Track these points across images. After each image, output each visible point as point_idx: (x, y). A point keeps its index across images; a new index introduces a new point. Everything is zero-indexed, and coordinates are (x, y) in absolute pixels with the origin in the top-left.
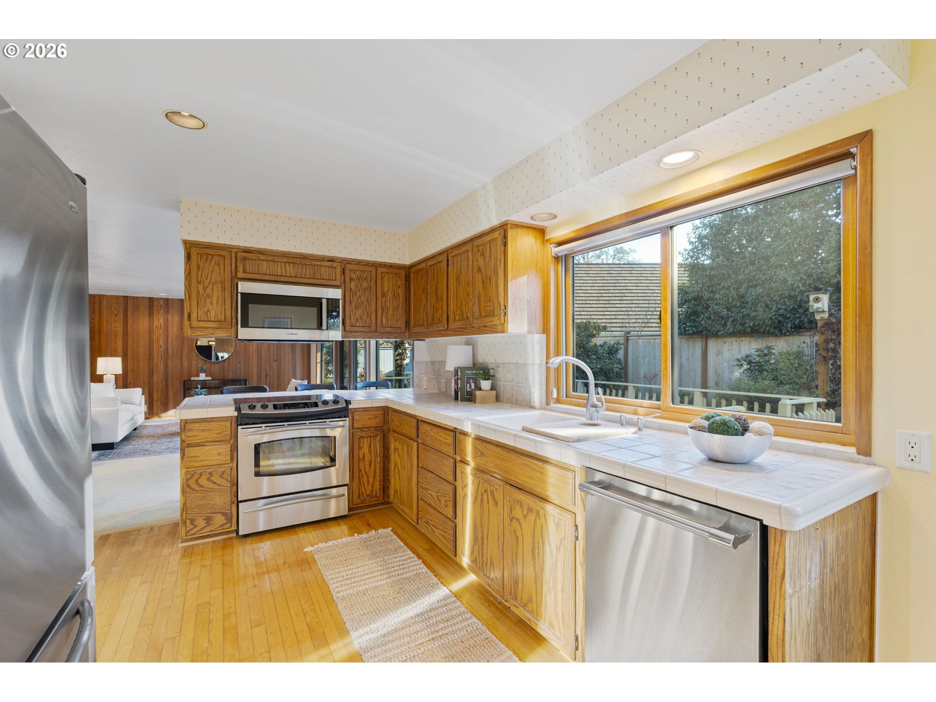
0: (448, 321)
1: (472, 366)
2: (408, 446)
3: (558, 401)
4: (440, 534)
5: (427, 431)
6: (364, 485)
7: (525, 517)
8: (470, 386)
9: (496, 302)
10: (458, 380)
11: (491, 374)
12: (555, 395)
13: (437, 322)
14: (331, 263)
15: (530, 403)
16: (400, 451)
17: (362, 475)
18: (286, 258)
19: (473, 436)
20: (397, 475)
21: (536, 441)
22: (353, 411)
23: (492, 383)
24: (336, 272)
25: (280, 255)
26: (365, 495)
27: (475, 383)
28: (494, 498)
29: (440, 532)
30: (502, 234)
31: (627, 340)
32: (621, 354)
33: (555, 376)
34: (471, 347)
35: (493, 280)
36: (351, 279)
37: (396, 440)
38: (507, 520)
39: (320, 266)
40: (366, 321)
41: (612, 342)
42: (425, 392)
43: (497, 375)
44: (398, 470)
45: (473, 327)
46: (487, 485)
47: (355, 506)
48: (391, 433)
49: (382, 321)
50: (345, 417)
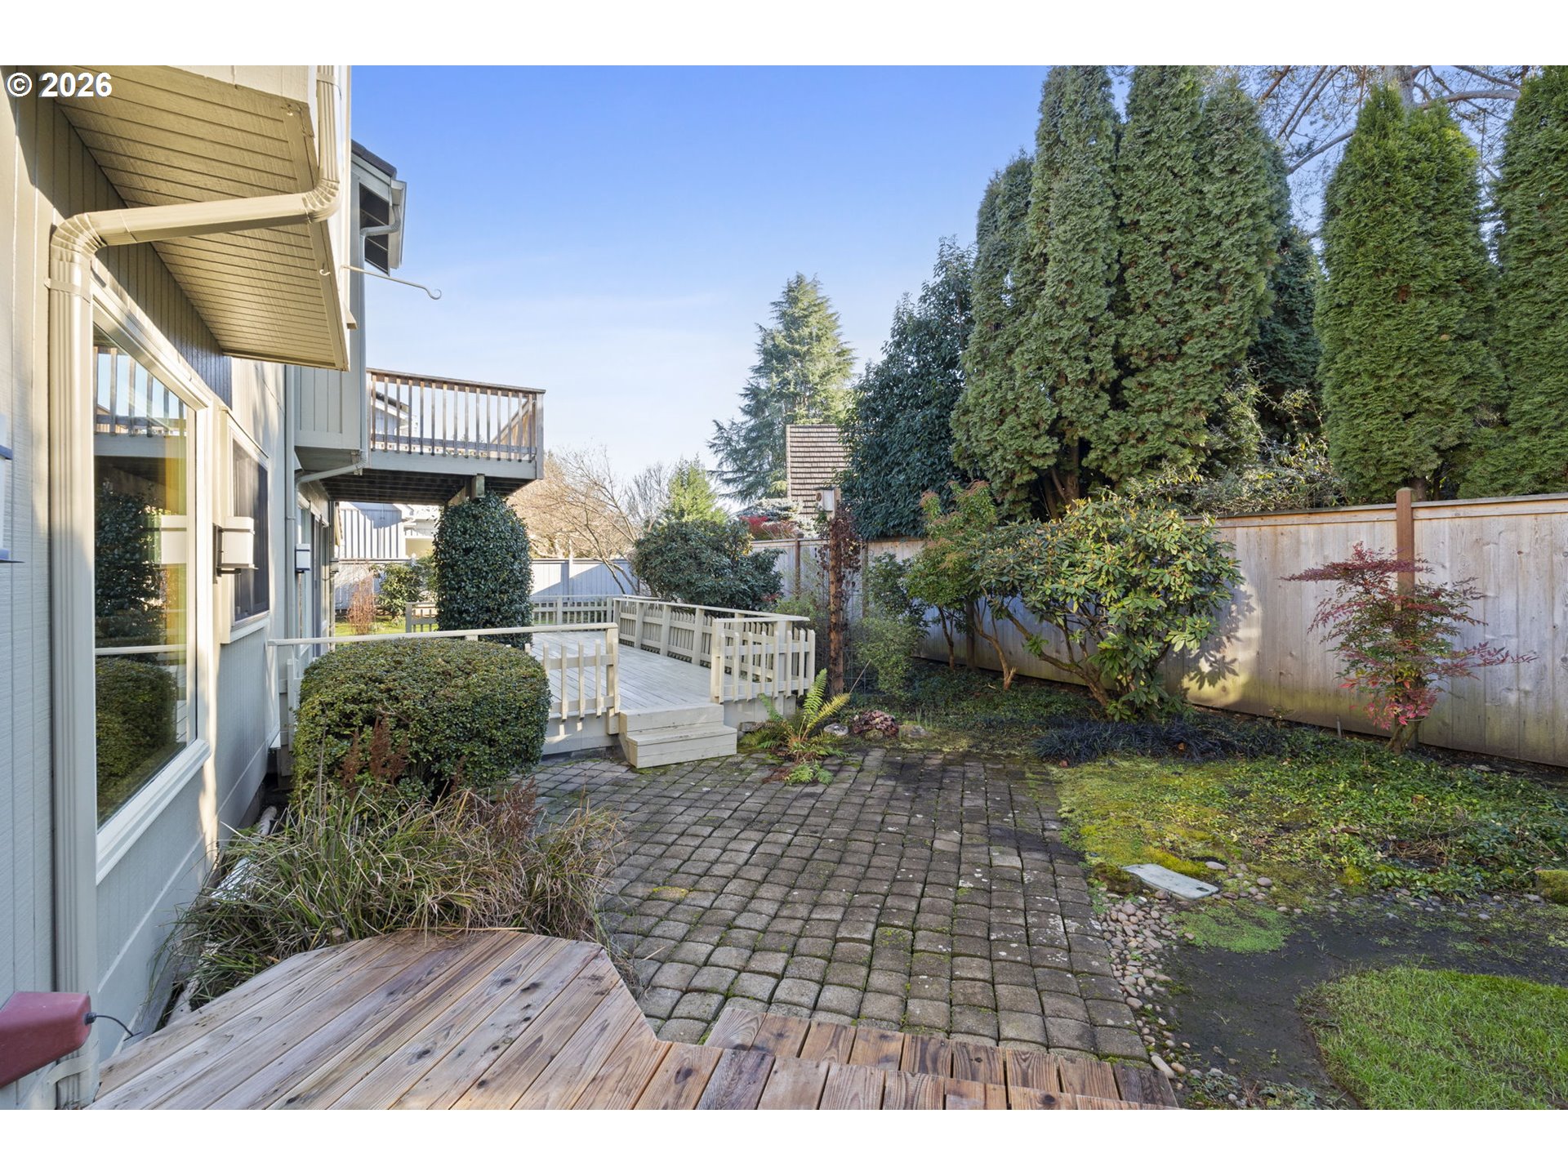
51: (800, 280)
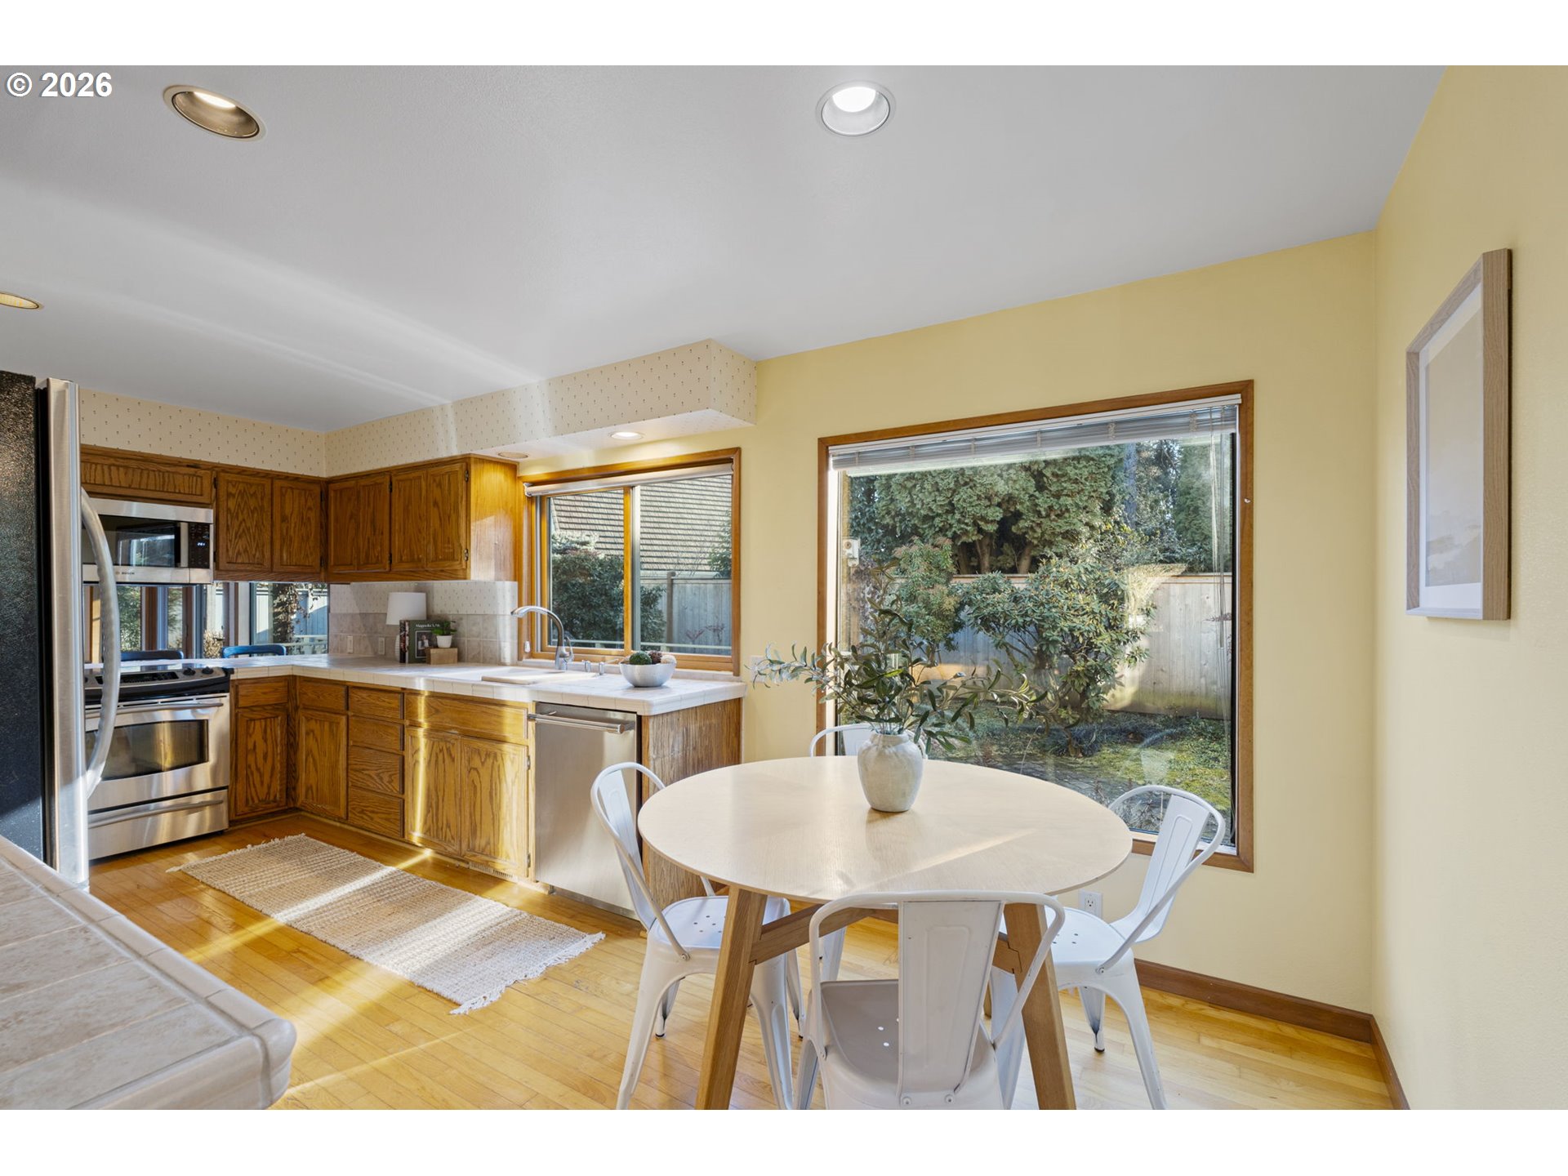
0: (391, 562)
1: (425, 618)
2: (331, 724)
3: (532, 655)
4: (382, 818)
5: (363, 698)
6: (255, 787)
7: (483, 763)
8: (423, 644)
9: (456, 544)
10: (405, 636)
11: (452, 628)
12: (528, 649)
13: (374, 560)
14: (193, 470)
15: (500, 659)
16: (317, 733)
17: (252, 774)
18: (112, 459)
19: (426, 694)
20: (311, 766)
21: (493, 687)
22: (236, 683)
23: (452, 640)
24: (202, 484)
25: (99, 453)
26: (256, 801)
27: (430, 640)
28: (451, 755)
29: (383, 816)
30: (464, 467)
31: (671, 584)
32: (662, 604)
33: (528, 629)
34: (423, 595)
35: (453, 517)
36: (229, 495)
37: (308, 720)
38: (465, 771)
39: (173, 473)
40: (254, 556)
42: (351, 656)
43: (460, 630)
44: (314, 760)
45: (427, 571)
46: (442, 744)
47: (240, 817)
48: (300, 712)
49: (281, 556)
50: (224, 692)
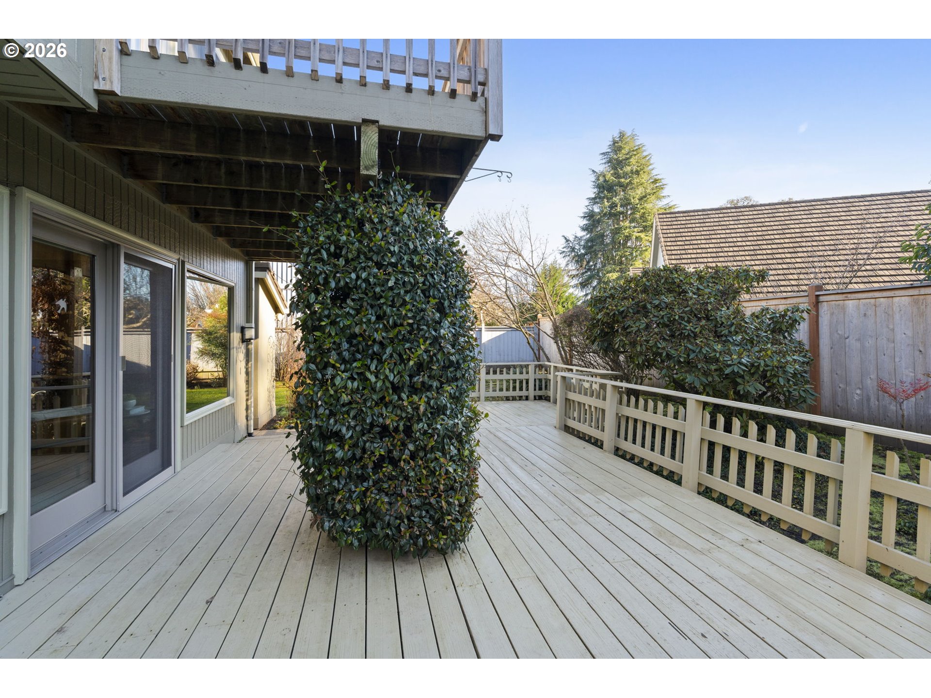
31: (817, 303)
32: (802, 333)
41: (782, 308)
51: (622, 135)
